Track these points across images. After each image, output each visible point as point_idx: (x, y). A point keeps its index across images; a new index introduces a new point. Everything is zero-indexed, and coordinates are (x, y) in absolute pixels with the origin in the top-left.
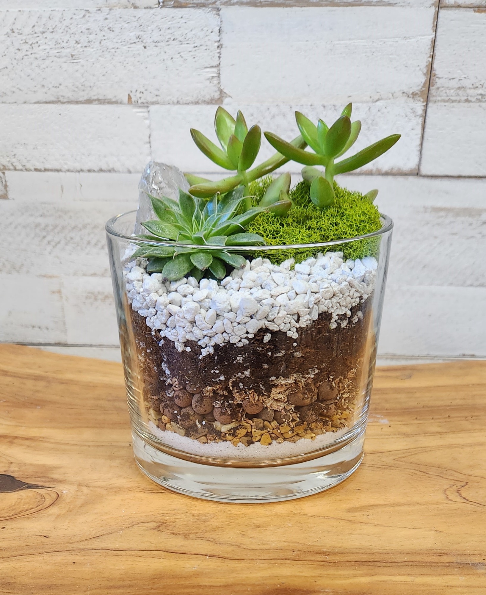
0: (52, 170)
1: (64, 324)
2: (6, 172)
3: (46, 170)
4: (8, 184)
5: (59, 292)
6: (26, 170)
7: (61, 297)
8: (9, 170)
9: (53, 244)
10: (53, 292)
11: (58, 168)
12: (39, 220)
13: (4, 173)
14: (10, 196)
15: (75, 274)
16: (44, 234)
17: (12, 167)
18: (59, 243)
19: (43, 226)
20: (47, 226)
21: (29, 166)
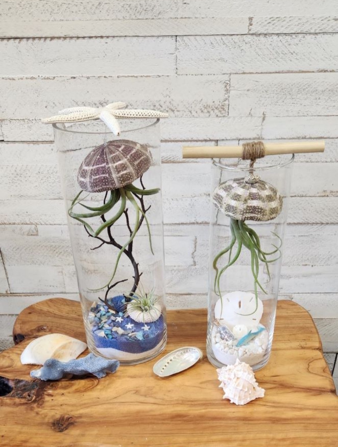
0: (57, 224)
1: (65, 284)
2: (38, 226)
3: (55, 224)
4: (38, 230)
5: (62, 272)
6: (46, 224)
7: (63, 274)
8: (39, 225)
9: (59, 253)
10: (59, 272)
11: (60, 224)
12: (53, 244)
13: (36, 226)
14: (39, 234)
15: (69, 265)
16: (55, 249)
17: (40, 224)
18: (61, 252)
19: (54, 246)
20: (56, 246)
21: (47, 223)
